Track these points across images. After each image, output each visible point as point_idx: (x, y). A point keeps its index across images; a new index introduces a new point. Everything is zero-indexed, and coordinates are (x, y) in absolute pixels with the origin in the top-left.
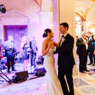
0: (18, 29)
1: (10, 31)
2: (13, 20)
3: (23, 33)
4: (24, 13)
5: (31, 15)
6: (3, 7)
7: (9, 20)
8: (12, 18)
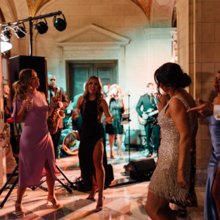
0: (98, 68)
1: (81, 72)
2: (86, 48)
3: (108, 77)
4: (111, 31)
5: (126, 37)
6: (61, 17)
7: (79, 48)
8: (85, 45)
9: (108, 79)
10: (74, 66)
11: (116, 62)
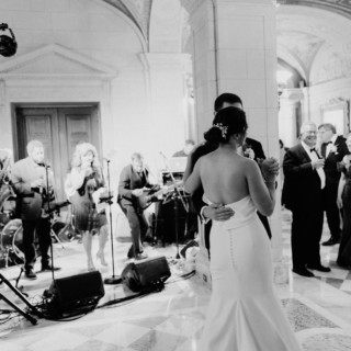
0: (66, 115)
1: (38, 123)
3: (84, 130)
6: (7, 33)
9: (85, 134)
10: (25, 113)
11: (95, 106)
